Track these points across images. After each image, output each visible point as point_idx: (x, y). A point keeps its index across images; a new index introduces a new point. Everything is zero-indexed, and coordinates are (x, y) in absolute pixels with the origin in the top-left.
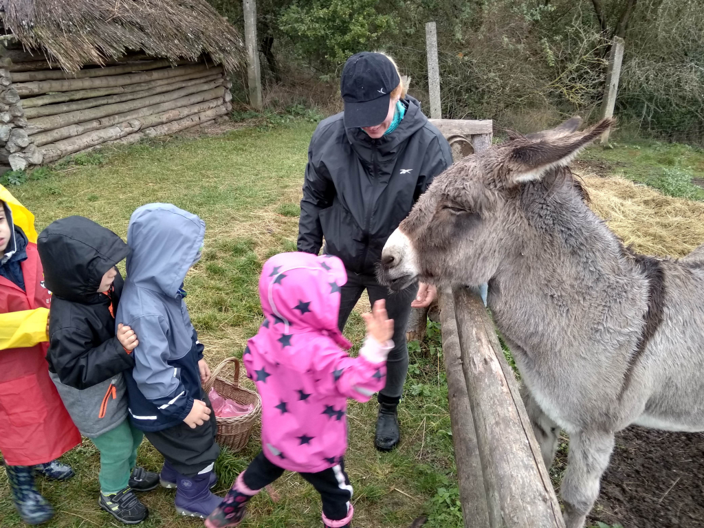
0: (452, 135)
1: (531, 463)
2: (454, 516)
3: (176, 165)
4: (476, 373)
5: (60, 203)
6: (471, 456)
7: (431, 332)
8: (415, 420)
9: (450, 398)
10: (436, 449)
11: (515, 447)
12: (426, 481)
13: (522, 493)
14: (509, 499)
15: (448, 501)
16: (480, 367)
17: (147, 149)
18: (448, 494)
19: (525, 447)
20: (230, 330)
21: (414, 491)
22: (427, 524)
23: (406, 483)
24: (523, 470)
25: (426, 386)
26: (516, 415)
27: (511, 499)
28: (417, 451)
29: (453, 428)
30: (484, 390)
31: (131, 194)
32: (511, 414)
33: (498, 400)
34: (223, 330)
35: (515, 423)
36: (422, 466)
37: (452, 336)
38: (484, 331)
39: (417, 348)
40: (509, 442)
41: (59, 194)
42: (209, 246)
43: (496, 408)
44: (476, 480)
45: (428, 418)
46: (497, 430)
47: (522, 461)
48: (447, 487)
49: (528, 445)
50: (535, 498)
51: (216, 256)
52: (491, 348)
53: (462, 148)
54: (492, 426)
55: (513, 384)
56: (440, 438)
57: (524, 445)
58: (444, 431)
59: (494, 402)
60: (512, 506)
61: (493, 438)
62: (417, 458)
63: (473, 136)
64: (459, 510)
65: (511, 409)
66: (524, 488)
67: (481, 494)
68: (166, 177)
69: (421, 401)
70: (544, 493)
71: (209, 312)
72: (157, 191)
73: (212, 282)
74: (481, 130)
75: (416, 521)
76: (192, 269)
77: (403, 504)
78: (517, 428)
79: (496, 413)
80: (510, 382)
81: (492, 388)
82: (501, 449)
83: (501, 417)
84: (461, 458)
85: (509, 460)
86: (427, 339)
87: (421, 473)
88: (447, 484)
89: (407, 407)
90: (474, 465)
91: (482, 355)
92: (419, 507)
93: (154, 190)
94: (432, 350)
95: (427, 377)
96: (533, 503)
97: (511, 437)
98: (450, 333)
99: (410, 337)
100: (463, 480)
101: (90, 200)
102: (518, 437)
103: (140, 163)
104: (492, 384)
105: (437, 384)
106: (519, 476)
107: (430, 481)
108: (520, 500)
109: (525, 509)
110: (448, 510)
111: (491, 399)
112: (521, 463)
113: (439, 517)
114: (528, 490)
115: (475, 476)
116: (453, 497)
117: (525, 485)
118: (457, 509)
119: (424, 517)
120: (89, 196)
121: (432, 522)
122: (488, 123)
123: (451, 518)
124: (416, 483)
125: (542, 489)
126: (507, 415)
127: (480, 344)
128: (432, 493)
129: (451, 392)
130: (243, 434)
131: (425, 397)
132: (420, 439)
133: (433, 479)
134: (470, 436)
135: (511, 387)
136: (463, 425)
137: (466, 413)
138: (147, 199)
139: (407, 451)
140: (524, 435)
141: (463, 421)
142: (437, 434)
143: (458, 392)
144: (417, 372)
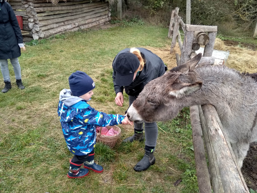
0: (200, 32)
1: (238, 177)
2: (192, 180)
3: (91, 40)
4: (212, 134)
5: (50, 52)
6: (202, 160)
7: (184, 109)
8: (177, 142)
9: (193, 136)
10: (185, 154)
11: (231, 169)
12: (182, 166)
13: (236, 190)
15: (190, 175)
16: (213, 132)
17: (81, 34)
18: (190, 172)
19: (235, 170)
20: (109, 103)
21: (177, 169)
22: (182, 182)
23: (174, 166)
24: (235, 180)
25: (182, 130)
26: (230, 154)
28: (178, 154)
31: (75, 50)
32: (228, 154)
33: (222, 148)
34: (106, 103)
35: (230, 158)
36: (180, 160)
37: (195, 112)
38: (214, 117)
39: (179, 114)
40: (228, 166)
41: (50, 49)
42: (102, 71)
43: (222, 151)
44: (204, 169)
45: (183, 142)
46: (222, 160)
47: (235, 176)
48: (190, 169)
49: (236, 168)
51: (104, 75)
52: (218, 124)
53: (204, 37)
54: (220, 158)
58: (189, 147)
59: (221, 148)
61: (221, 163)
62: (178, 156)
63: (209, 32)
64: (195, 178)
65: (228, 152)
66: (236, 188)
67: (206, 175)
68: (87, 44)
69: (180, 135)
70: (245, 191)
71: (102, 96)
72: (84, 50)
73: (103, 84)
74: (213, 30)
75: (178, 181)
76: (96, 79)
77: (172, 174)
78: (231, 161)
79: (222, 153)
80: (227, 140)
81: (219, 142)
82: (224, 169)
83: (224, 155)
84: (198, 160)
85: (229, 175)
86: (183, 111)
87: (179, 163)
89: (174, 137)
91: (214, 127)
92: (179, 176)
93: (83, 49)
94: (185, 116)
95: (182, 126)
97: (229, 164)
98: (193, 110)
100: (198, 169)
101: (61, 52)
102: (232, 165)
103: (78, 39)
104: (219, 140)
105: (186, 129)
106: (234, 182)
110: (190, 178)
111: (219, 146)
112: (234, 176)
113: (187, 180)
114: (238, 189)
116: (192, 173)
117: (236, 186)
118: (193, 178)
119: (181, 180)
120: (60, 51)
121: (184, 182)
122: (215, 28)
123: (191, 181)
124: (177, 166)
125: (244, 189)
126: (227, 154)
127: (213, 122)
128: (184, 171)
129: (194, 134)
130: (114, 142)
131: (182, 133)
132: (179, 149)
133: (184, 165)
134: (202, 152)
135: (227, 142)
136: (199, 147)
137: (200, 143)
138: (80, 52)
139: (174, 153)
140: (234, 164)
141: (199, 146)
142: (186, 148)
143: (197, 134)
144: (178, 124)
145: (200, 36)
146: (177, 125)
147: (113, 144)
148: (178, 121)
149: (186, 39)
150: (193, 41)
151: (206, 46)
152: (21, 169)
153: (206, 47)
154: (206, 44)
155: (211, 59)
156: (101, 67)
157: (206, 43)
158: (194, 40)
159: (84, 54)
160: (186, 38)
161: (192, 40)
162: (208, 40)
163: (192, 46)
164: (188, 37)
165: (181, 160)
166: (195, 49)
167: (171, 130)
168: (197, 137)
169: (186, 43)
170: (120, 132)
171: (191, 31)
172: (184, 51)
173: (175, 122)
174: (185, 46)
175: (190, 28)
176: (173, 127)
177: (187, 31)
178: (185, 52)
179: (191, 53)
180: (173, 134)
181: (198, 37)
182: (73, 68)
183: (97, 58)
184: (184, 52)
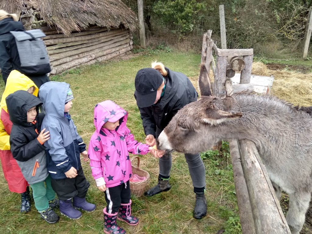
0: (234, 56)
1: (276, 210)
2: (237, 229)
3: (110, 73)
4: (248, 167)
6: (245, 203)
7: (224, 146)
8: (217, 186)
9: (235, 176)
10: (228, 199)
11: (268, 203)
13: (272, 224)
14: (266, 226)
15: (234, 223)
16: (250, 165)
17: (98, 67)
18: (234, 220)
19: (273, 203)
21: (218, 218)
22: (224, 233)
24: (272, 213)
25: (222, 171)
26: (268, 187)
27: (267, 226)
28: (219, 200)
29: (236, 190)
30: (252, 176)
31: (92, 86)
32: (265, 187)
33: (259, 181)
35: (267, 191)
36: (221, 207)
37: (235, 148)
38: (251, 148)
39: (217, 153)
40: (265, 200)
42: (125, 108)
43: (258, 184)
44: (248, 214)
45: (224, 185)
46: (259, 194)
47: (272, 209)
48: (233, 217)
49: (274, 201)
50: (278, 226)
52: (255, 156)
53: (239, 62)
54: (257, 192)
55: (266, 173)
56: (229, 194)
57: (272, 201)
58: (231, 191)
59: (257, 181)
60: (268, 229)
61: (258, 198)
62: (219, 203)
63: (244, 56)
64: (239, 227)
65: (266, 185)
67: (250, 221)
68: (106, 78)
69: (220, 177)
70: (282, 224)
72: (103, 84)
74: (248, 53)
75: (219, 231)
77: (213, 223)
78: (269, 194)
79: (258, 186)
80: (264, 172)
81: (256, 175)
82: (261, 203)
83: (261, 189)
84: (240, 204)
85: (266, 208)
86: (222, 149)
87: (221, 210)
88: (233, 215)
89: (214, 180)
90: (247, 207)
91: (251, 160)
92: (221, 225)
93: (101, 84)
94: (225, 154)
95: (222, 167)
96: (277, 228)
97: (266, 197)
98: (233, 147)
99: (214, 148)
100: (242, 214)
101: (76, 89)
102: (269, 198)
103: (95, 73)
104: (256, 173)
105: (227, 170)
106: (271, 215)
107: (225, 213)
108: (271, 227)
109: (274, 231)
110: (234, 227)
112: (271, 210)
113: (230, 230)
114: (275, 222)
115: (247, 212)
116: (236, 221)
117: (273, 220)
118: (238, 226)
119: (223, 230)
120: (75, 87)
121: (227, 232)
122: (251, 51)
123: (236, 231)
124: (219, 214)
125: (282, 222)
126: (264, 188)
127: (249, 154)
128: (226, 219)
129: (235, 174)
130: (142, 190)
131: (222, 175)
132: (220, 194)
133: (227, 213)
134: (245, 194)
135: (265, 174)
136: (241, 189)
137: (242, 184)
138: (99, 88)
139: (214, 200)
140: (272, 197)
141: (241, 187)
142: (228, 192)
143: (238, 174)
144: (218, 164)
145: (234, 61)
146: (217, 166)
147: (141, 192)
148: (217, 161)
149: (218, 66)
150: (227, 68)
151: (242, 71)
152: (34, 227)
153: (243, 73)
154: (241, 70)
155: (249, 86)
156: (123, 104)
157: (242, 68)
158: (228, 66)
159: (103, 89)
160: (218, 64)
161: (225, 66)
162: (244, 64)
163: (226, 72)
164: (220, 64)
165: (223, 207)
166: (229, 76)
167: (210, 173)
168: (239, 177)
169: (218, 70)
170: (148, 177)
171: (224, 56)
172: (217, 79)
173: (213, 163)
174: (218, 73)
175: (222, 53)
176: (212, 168)
177: (218, 56)
178: (219, 80)
179: (226, 81)
180: (211, 176)
181: (232, 63)
182: (90, 106)
183: (119, 93)
184: (217, 81)
